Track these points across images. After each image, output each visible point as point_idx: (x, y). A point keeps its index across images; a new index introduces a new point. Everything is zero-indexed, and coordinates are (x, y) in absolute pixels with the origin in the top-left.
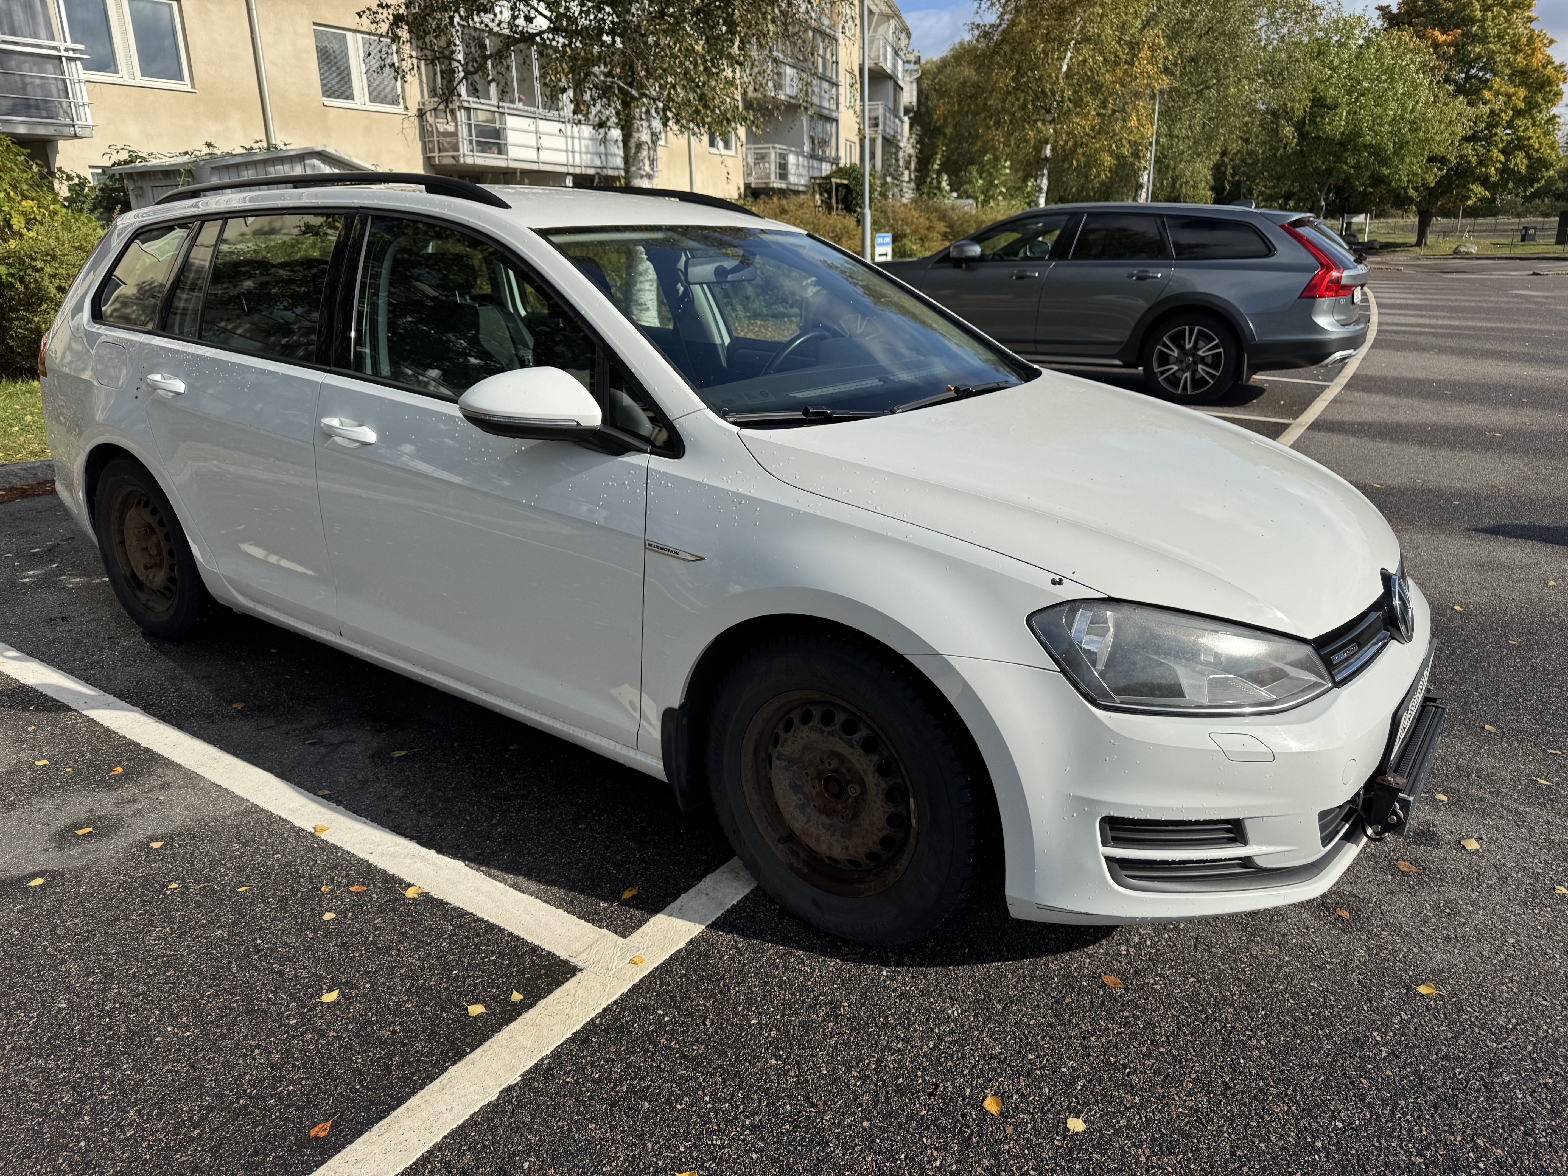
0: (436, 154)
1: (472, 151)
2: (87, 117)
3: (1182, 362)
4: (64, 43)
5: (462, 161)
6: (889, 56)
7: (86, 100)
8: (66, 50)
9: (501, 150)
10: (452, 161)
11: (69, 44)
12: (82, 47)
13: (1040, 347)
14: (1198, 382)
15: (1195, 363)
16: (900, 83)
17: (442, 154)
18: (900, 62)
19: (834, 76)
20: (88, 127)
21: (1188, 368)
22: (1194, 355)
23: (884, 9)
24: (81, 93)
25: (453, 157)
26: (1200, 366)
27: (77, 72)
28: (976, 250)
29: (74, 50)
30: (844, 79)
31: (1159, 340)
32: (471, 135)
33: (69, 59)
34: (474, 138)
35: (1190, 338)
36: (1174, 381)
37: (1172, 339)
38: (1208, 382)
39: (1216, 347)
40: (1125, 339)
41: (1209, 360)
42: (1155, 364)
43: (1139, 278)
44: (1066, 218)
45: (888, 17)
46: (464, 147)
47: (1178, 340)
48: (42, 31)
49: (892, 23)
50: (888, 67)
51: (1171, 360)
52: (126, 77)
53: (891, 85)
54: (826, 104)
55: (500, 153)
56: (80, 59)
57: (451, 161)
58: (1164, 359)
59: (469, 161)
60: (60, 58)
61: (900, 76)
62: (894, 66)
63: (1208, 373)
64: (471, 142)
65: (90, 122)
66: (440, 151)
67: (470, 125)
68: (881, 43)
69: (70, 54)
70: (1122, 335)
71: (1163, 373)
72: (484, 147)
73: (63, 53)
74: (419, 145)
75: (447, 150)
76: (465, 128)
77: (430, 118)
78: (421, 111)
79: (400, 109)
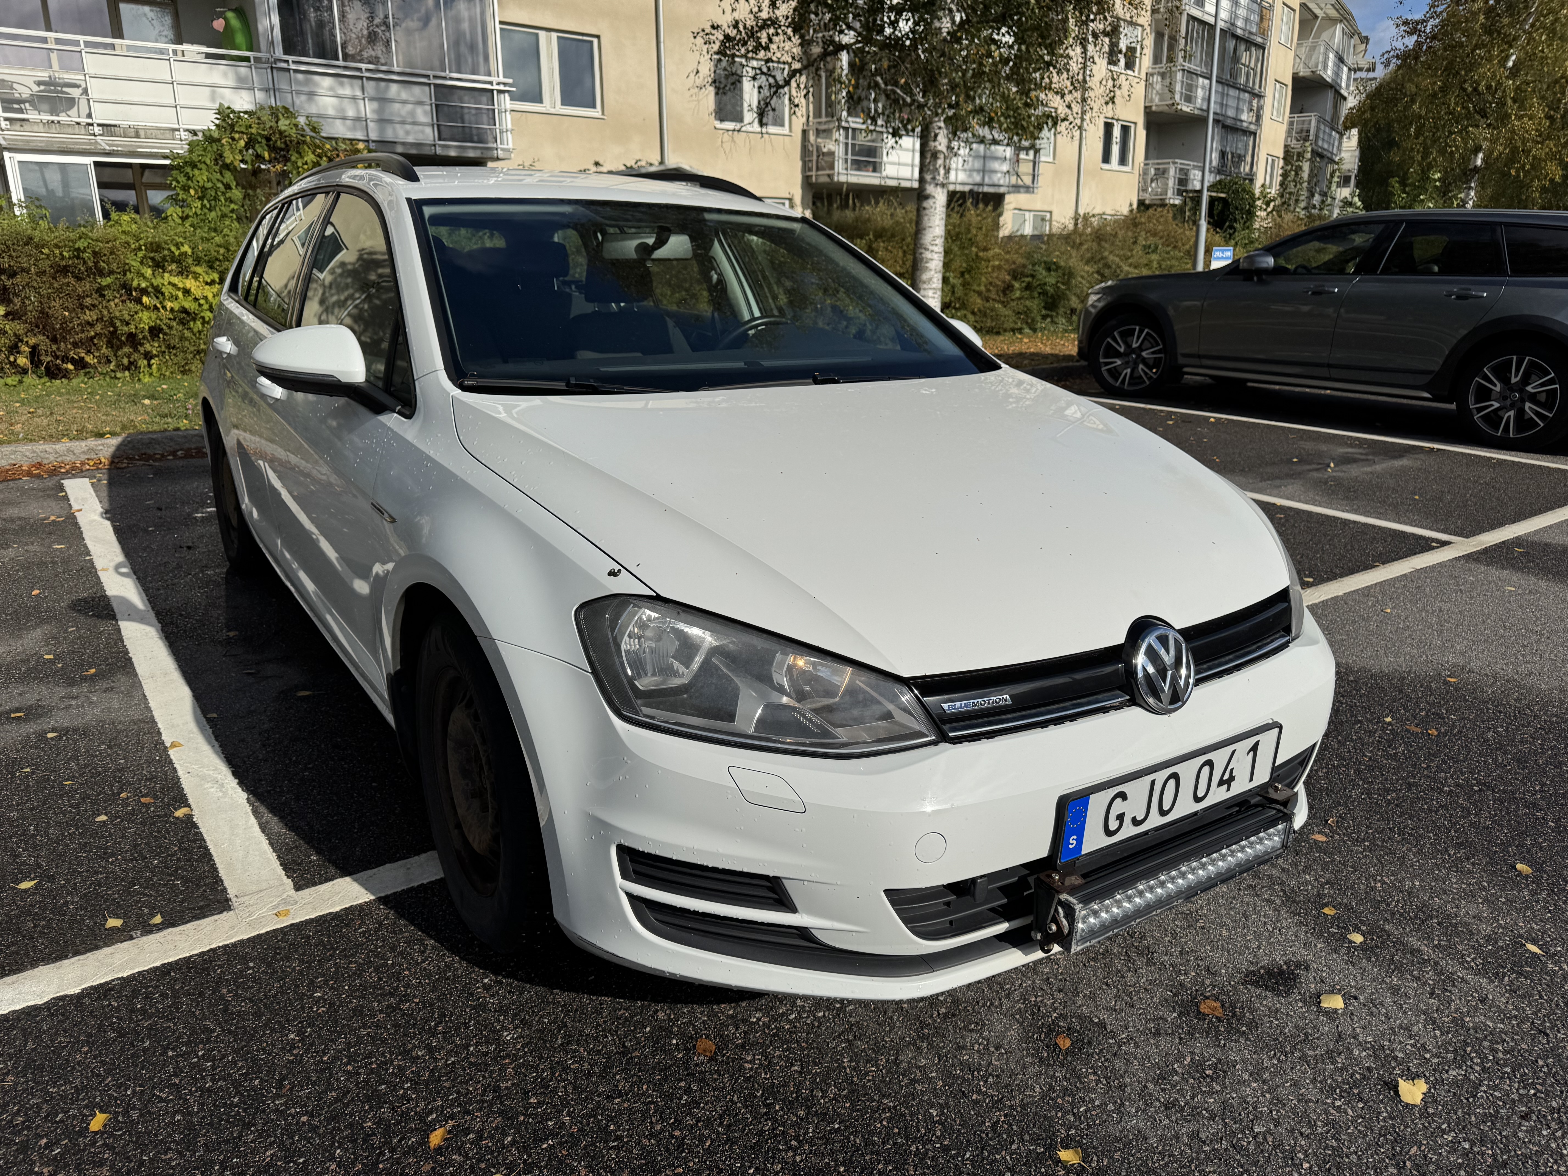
0: (814, 173)
1: (846, 169)
2: (509, 141)
3: (1505, 398)
4: (498, 78)
5: (836, 179)
6: (1330, 64)
7: (509, 126)
8: (498, 84)
9: (875, 167)
10: (827, 180)
11: (501, 79)
12: (510, 81)
13: (1334, 373)
14: (1522, 422)
15: (1522, 400)
16: (1344, 92)
17: (820, 173)
18: (1345, 69)
19: (1257, 87)
20: (507, 150)
21: (1512, 406)
22: (1522, 391)
23: (1333, 13)
24: (507, 121)
25: (829, 176)
26: (1528, 405)
27: (506, 102)
28: (1270, 261)
29: (505, 84)
30: (1270, 91)
31: (1479, 371)
32: (847, 153)
33: (500, 92)
34: (849, 157)
35: (1517, 371)
36: (1493, 419)
37: (1495, 370)
38: (1539, 425)
39: (1551, 382)
40: (1436, 368)
41: (1543, 398)
42: (1471, 399)
43: (1459, 297)
44: (1381, 227)
45: (1333, 21)
46: (839, 166)
47: (1503, 373)
48: (482, 68)
49: (1339, 28)
50: (1328, 75)
51: (1493, 396)
52: (548, 107)
53: (1330, 95)
54: (1244, 117)
55: (874, 170)
56: (508, 91)
57: (824, 179)
58: (1484, 394)
59: (842, 179)
60: (492, 91)
61: (1343, 85)
62: (1337, 74)
63: (1537, 414)
64: (846, 161)
65: (511, 146)
66: (818, 169)
67: (847, 144)
68: (1322, 49)
69: (502, 87)
70: (1435, 364)
71: (1479, 410)
72: (858, 165)
73: (495, 87)
74: (799, 164)
75: (823, 169)
76: (842, 148)
77: (812, 138)
78: (804, 132)
79: (786, 130)
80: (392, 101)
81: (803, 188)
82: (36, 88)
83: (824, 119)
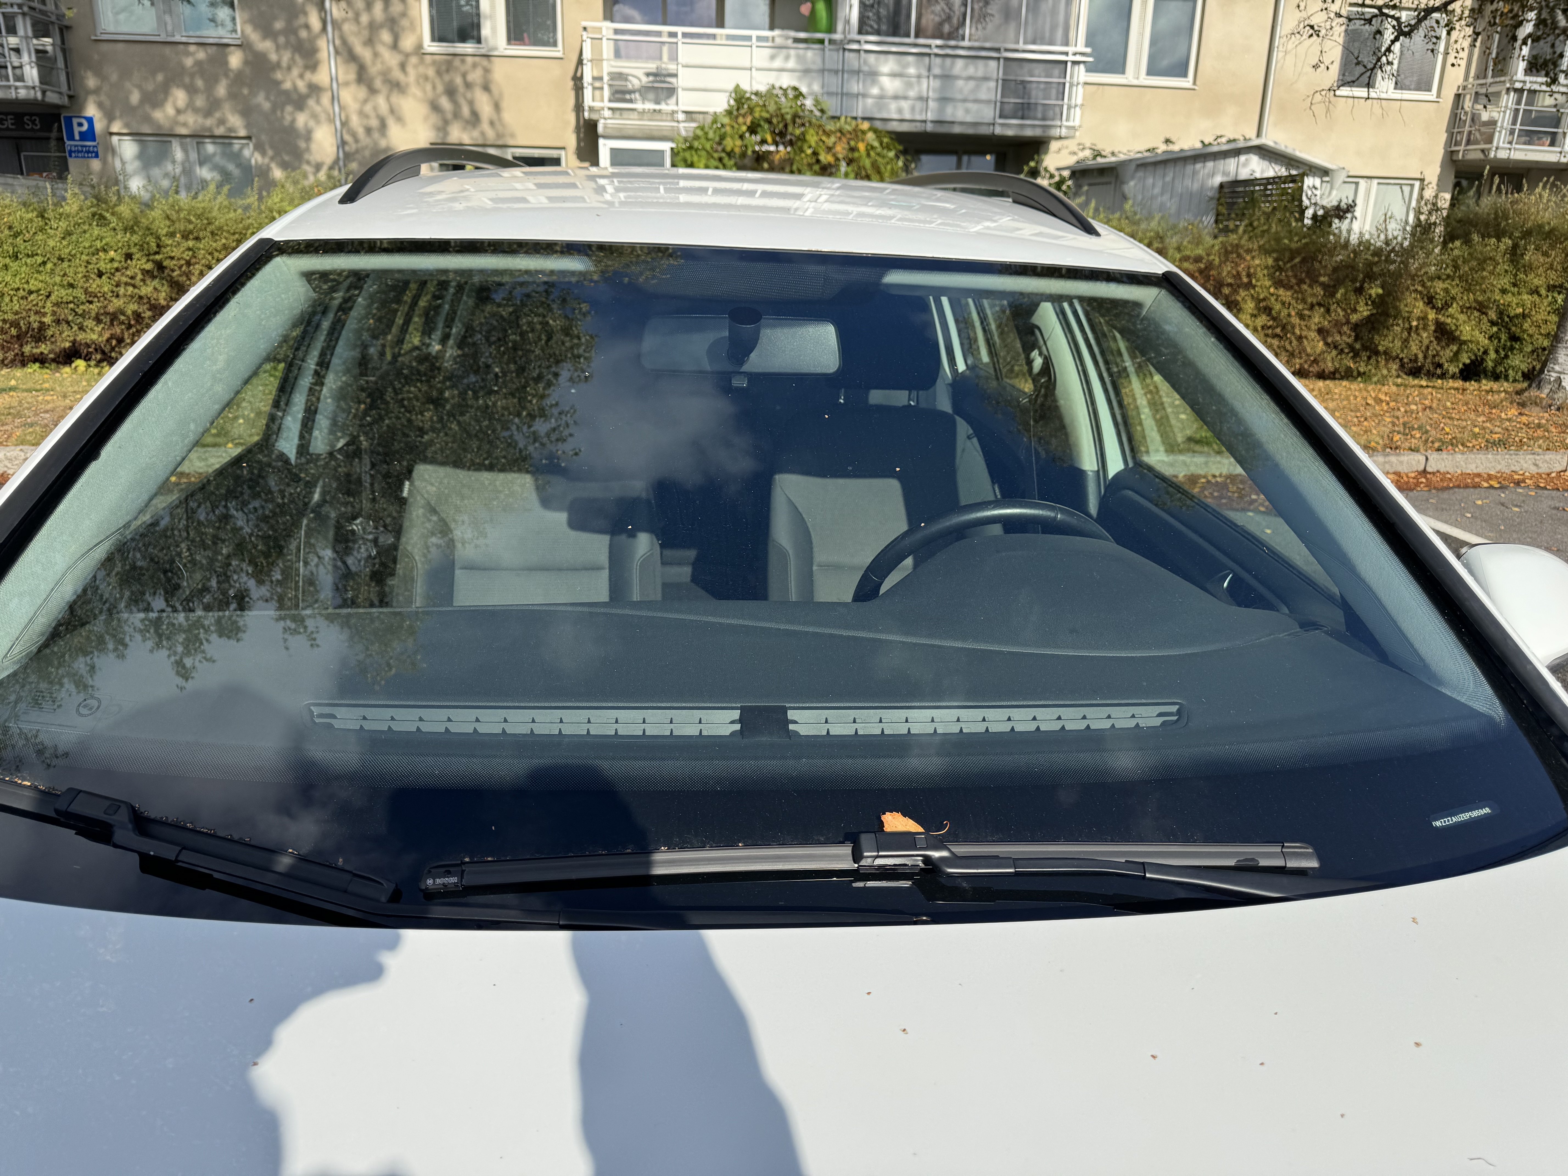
0: (1461, 148)
1: (1510, 143)
4: (1076, 48)
5: (1492, 155)
7: (1079, 101)
8: (1075, 54)
9: (1555, 140)
10: (1481, 156)
11: (1080, 48)
12: (1089, 50)
17: (1470, 147)
20: (1073, 128)
24: (1078, 95)
25: (1483, 151)
27: (1081, 74)
29: (1082, 54)
32: (1514, 123)
33: (1075, 63)
34: (1518, 126)
46: (1501, 139)
48: (1059, 38)
52: (1131, 78)
55: (1552, 144)
56: (1084, 62)
59: (1502, 155)
60: (1066, 62)
64: (1512, 132)
65: (1077, 123)
66: (1468, 142)
67: (1517, 111)
69: (1078, 58)
72: (1529, 137)
73: (1071, 58)
74: (1444, 136)
75: (1477, 142)
76: (1509, 115)
77: (1468, 104)
78: (1458, 96)
79: (1432, 96)
80: (957, 77)
81: (1443, 166)
82: (645, 79)
83: (1490, 80)
